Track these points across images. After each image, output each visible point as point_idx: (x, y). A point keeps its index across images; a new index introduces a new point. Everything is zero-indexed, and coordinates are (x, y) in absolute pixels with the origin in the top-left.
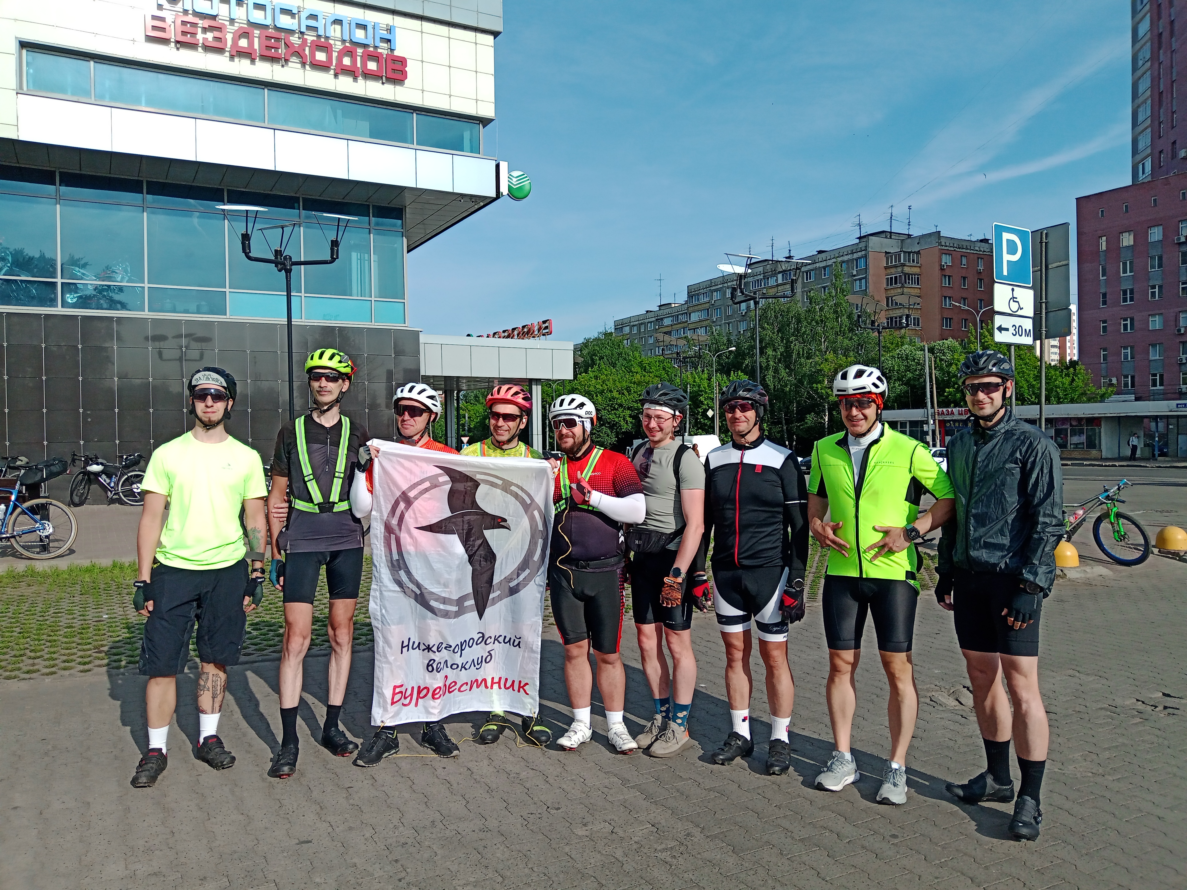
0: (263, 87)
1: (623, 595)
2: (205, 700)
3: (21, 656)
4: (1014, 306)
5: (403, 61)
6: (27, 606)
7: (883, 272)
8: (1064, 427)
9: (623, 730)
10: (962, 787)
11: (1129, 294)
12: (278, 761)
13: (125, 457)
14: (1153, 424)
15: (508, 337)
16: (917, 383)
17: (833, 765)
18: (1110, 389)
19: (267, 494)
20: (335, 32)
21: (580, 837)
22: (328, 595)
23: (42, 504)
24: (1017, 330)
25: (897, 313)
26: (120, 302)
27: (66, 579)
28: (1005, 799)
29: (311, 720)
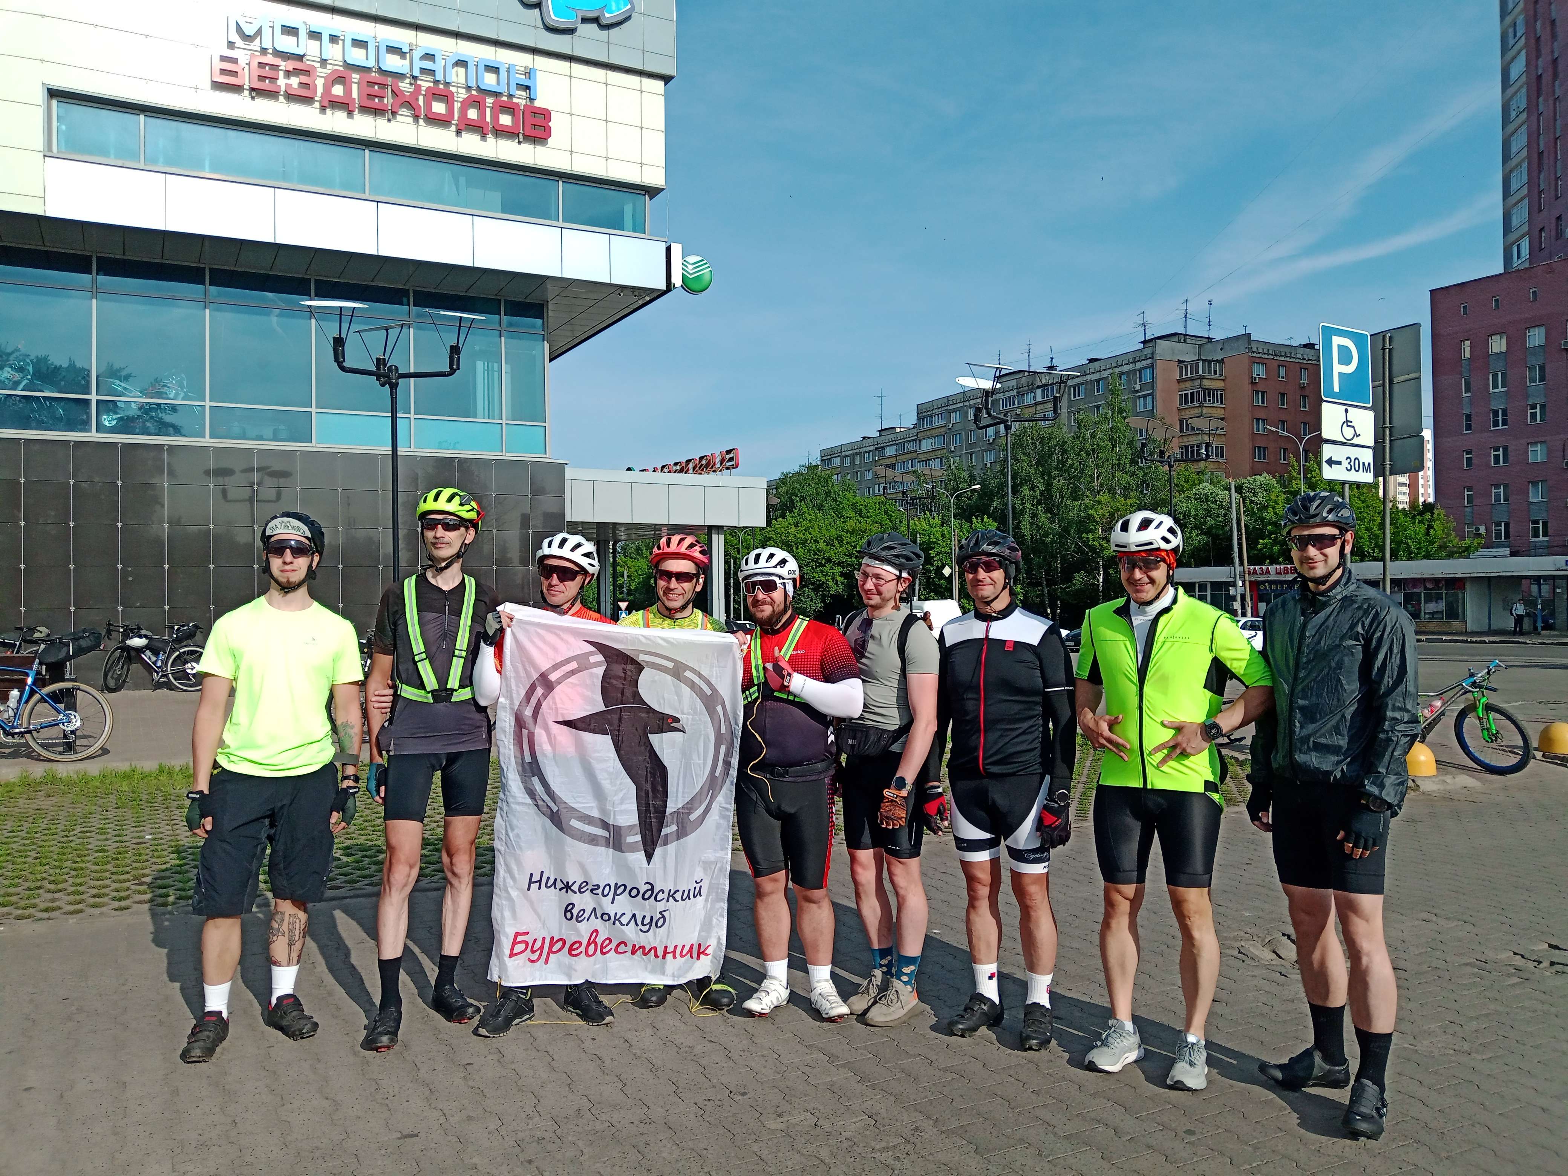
0: (364, 147)
1: (832, 812)
2: (279, 948)
3: (37, 888)
4: (1349, 433)
5: (546, 114)
6: (45, 822)
7: (1175, 386)
8: (1415, 590)
9: (830, 990)
10: (1281, 1067)
11: (1501, 416)
12: (375, 1028)
13: (176, 627)
14: (1534, 588)
15: (681, 471)
16: (1221, 532)
17: (1109, 1038)
18: (1476, 541)
19: (363, 678)
20: (458, 76)
21: (773, 1131)
22: (443, 810)
23: (68, 690)
24: (1352, 463)
25: (1193, 440)
26: (173, 426)
27: (97, 788)
28: (1338, 1084)
29: (418, 975)
